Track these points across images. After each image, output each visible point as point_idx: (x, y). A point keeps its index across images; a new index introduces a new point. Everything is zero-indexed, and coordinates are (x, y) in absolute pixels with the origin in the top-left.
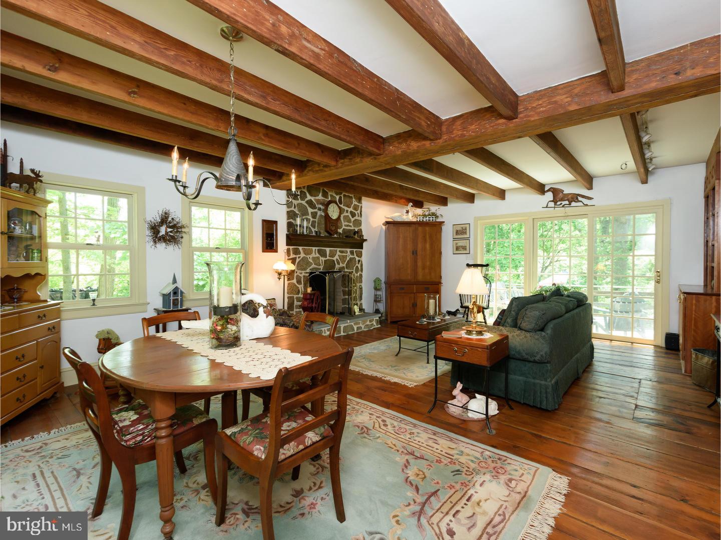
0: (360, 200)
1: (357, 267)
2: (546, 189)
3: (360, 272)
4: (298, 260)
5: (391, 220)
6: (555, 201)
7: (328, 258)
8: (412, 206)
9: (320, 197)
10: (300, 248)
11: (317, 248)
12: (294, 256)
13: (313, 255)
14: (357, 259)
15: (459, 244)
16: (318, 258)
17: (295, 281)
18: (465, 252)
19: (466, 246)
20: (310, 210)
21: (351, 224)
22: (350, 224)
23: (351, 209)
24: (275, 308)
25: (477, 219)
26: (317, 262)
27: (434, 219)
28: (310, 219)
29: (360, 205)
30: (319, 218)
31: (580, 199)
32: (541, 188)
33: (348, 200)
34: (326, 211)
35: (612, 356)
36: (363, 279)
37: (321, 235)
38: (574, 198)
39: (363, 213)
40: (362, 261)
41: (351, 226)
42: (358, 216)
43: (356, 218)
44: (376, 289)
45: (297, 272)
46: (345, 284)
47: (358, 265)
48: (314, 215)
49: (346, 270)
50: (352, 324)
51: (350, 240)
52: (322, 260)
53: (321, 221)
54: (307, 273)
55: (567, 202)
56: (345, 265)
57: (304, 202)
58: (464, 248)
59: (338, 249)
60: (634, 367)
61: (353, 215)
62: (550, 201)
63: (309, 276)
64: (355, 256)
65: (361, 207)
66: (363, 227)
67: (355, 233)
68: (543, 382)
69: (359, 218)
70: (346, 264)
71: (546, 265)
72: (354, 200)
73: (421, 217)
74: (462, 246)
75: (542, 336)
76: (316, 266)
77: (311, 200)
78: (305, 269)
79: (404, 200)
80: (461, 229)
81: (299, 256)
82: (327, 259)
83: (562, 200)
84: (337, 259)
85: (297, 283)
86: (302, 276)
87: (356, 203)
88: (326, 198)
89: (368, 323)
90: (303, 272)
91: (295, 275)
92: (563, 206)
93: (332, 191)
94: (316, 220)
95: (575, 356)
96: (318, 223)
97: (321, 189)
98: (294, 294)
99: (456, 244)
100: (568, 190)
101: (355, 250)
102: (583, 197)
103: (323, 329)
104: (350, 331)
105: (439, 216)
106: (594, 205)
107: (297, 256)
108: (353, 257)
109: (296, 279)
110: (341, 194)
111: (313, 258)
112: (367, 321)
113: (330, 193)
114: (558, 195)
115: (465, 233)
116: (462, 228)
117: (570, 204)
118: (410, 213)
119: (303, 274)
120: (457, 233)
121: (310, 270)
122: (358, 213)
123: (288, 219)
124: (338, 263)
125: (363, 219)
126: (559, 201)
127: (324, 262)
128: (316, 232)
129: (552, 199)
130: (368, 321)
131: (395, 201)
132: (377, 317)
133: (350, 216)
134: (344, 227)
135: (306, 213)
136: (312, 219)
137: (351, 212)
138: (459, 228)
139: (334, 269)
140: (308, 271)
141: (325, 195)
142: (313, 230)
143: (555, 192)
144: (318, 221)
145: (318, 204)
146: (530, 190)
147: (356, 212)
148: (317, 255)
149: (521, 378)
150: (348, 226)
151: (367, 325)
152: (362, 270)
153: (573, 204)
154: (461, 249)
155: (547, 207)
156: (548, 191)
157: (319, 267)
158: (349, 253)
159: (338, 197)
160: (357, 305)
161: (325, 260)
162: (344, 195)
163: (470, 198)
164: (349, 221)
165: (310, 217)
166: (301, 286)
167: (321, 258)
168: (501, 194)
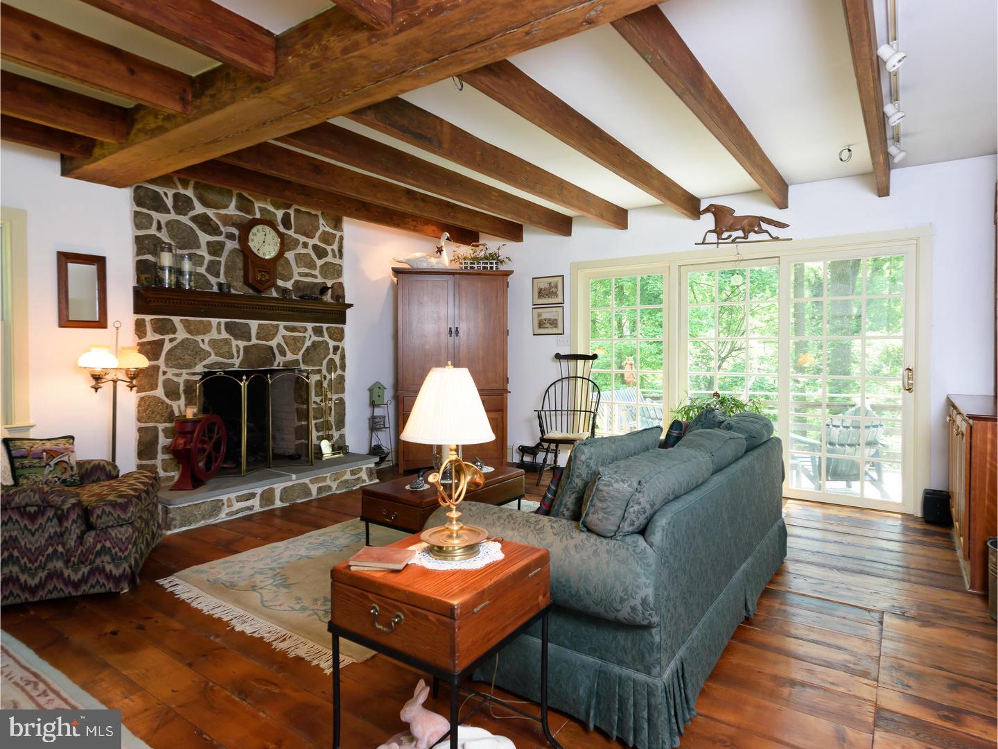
0: (337, 224)
1: (332, 360)
2: (702, 207)
3: (339, 372)
4: (167, 346)
5: (406, 266)
6: (718, 231)
7: (254, 341)
8: (448, 239)
9: (232, 210)
10: (176, 320)
11: (223, 321)
12: (158, 337)
13: (214, 335)
14: (332, 343)
15: (544, 316)
16: (226, 341)
17: (159, 392)
18: (555, 331)
19: (556, 320)
20: (204, 238)
21: (317, 272)
22: (313, 272)
23: (316, 241)
24: (65, 459)
25: (576, 267)
26: (225, 349)
27: (494, 266)
28: (203, 257)
29: (338, 234)
30: (229, 256)
31: (764, 226)
32: (691, 205)
33: (305, 220)
34: (244, 239)
35: (823, 545)
36: (347, 385)
37: (233, 291)
38: (752, 225)
39: (345, 251)
40: (343, 349)
41: (315, 276)
42: (334, 256)
43: (329, 259)
44: (373, 405)
45: (165, 373)
46: (300, 396)
47: (333, 356)
48: (215, 249)
49: (303, 367)
50: (307, 481)
51: (311, 306)
52: (237, 346)
53: (234, 262)
54: (194, 374)
55: (740, 233)
56: (299, 357)
57: (185, 219)
58: (553, 323)
59: (282, 324)
60: (868, 574)
61: (321, 253)
62: (709, 231)
63: (201, 380)
64: (326, 338)
65: (341, 238)
66: (347, 280)
67: (324, 289)
68: (641, 677)
69: (337, 261)
70: (303, 355)
71: (723, 356)
72: (321, 221)
73: (469, 262)
74: (550, 320)
75: (638, 550)
76: (221, 360)
77: (205, 216)
78: (188, 366)
79: (434, 228)
80: (547, 286)
81: (172, 336)
82: (250, 343)
83: (731, 229)
84: (279, 345)
85: (167, 396)
86: (181, 380)
87: (328, 229)
88: (248, 212)
89: (348, 476)
90: (184, 371)
91: (161, 378)
92: (733, 242)
93: (265, 200)
94: (223, 260)
95: (742, 568)
96: (226, 266)
97: (235, 192)
98: (157, 422)
99: (539, 315)
100: (743, 208)
101: (325, 326)
102: (770, 222)
103: (224, 498)
104: (298, 497)
105: (505, 260)
106: (791, 239)
107: (167, 337)
108: (320, 339)
109: (164, 387)
110: (289, 207)
111: (213, 343)
112: (345, 472)
113: (257, 205)
114: (724, 220)
115: (555, 295)
116: (550, 284)
117: (746, 237)
118: (444, 253)
119: (185, 377)
120: (541, 293)
121: (204, 366)
122: (333, 250)
123: (139, 253)
124: (283, 353)
125: (346, 263)
126: (727, 231)
127: (245, 351)
128: (220, 285)
129: (714, 228)
130: (348, 473)
131: (412, 228)
132: (371, 464)
133: (314, 257)
134: (296, 277)
135: (193, 242)
136: (208, 258)
137: (315, 247)
138: (543, 284)
139: (272, 365)
140: (199, 368)
141: (245, 205)
142: (213, 280)
143: (719, 212)
144: (226, 262)
145: (225, 225)
146: (672, 208)
147: (329, 248)
148: (225, 335)
149: (590, 660)
150: (306, 275)
151: (346, 481)
152: (343, 367)
153: (752, 236)
154: (548, 325)
155: (703, 243)
156: (707, 210)
157: (229, 361)
158: (310, 331)
159: (280, 214)
160: (329, 438)
161: (246, 348)
162: (297, 211)
163: (562, 225)
164: (312, 265)
165: (203, 252)
166: (177, 402)
167: (234, 342)
168: (618, 217)
